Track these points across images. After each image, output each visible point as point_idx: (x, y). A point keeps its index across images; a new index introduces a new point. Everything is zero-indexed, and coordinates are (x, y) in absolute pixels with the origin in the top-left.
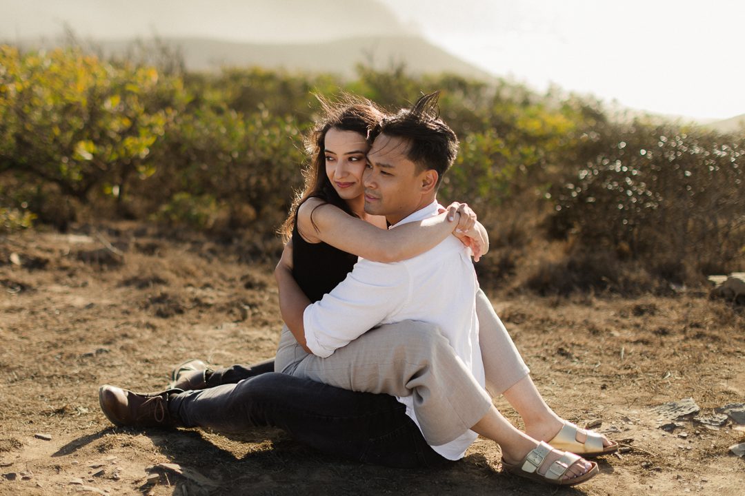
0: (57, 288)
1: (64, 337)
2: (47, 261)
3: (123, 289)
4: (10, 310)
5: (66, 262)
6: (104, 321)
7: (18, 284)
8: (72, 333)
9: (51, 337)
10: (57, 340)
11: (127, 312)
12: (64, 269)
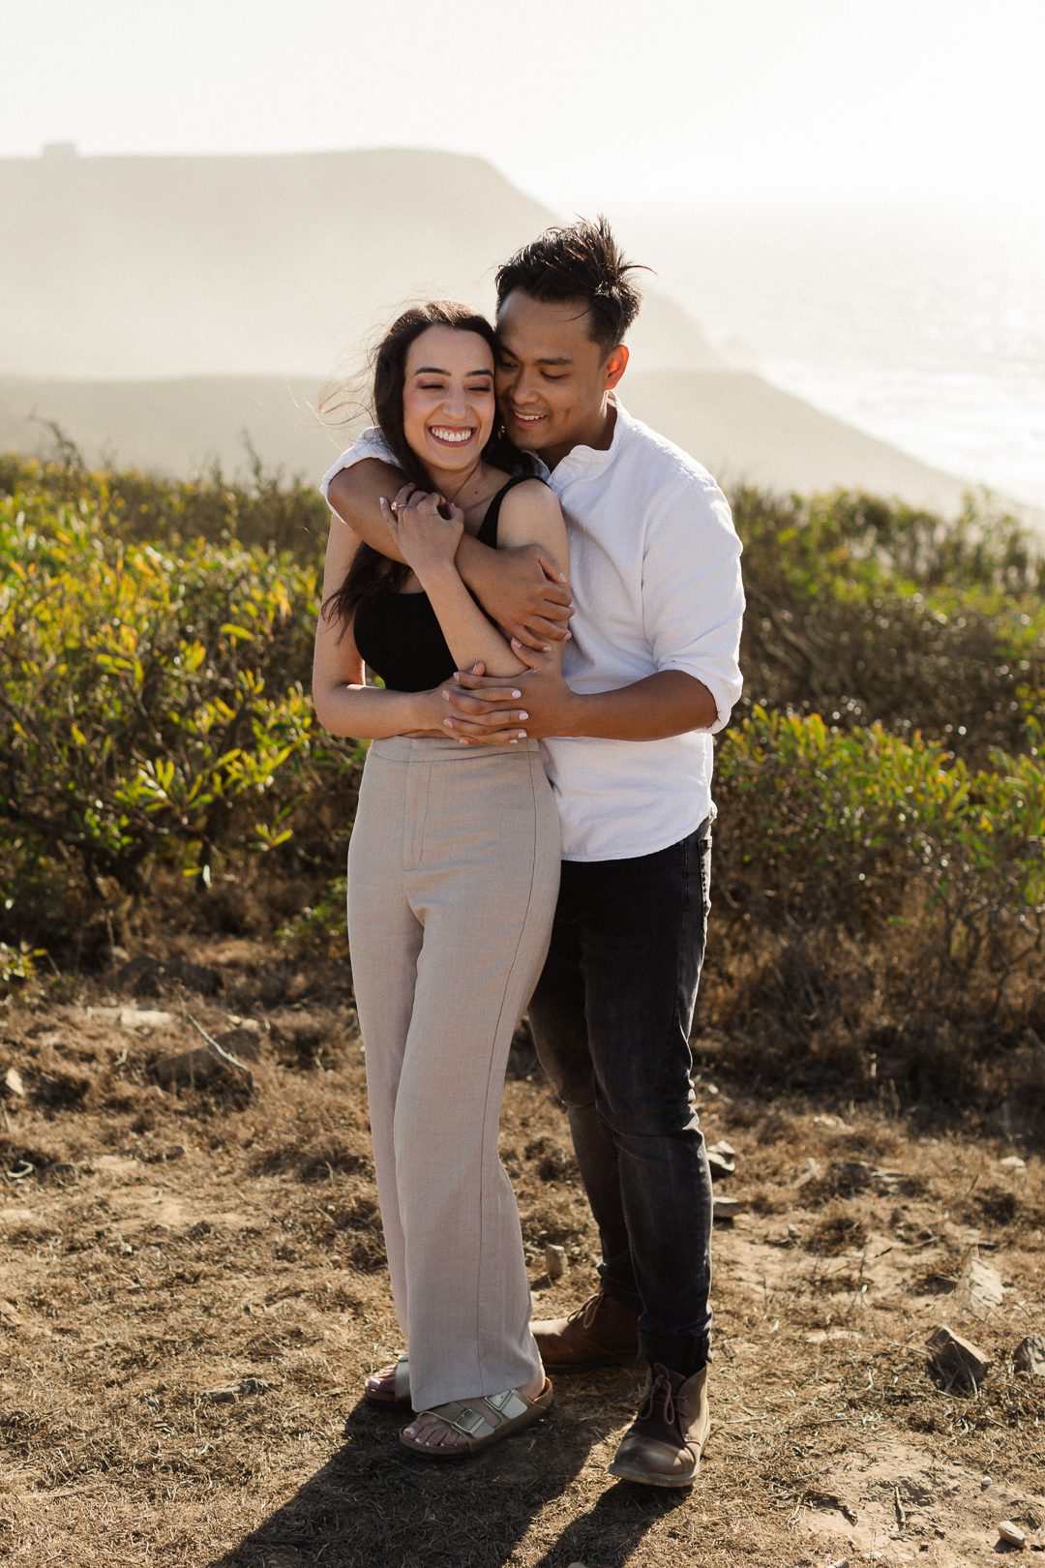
0: (113, 1165)
1: (156, 1330)
2: (85, 1085)
3: (268, 1182)
4: (22, 1238)
5: (125, 1089)
6: (240, 1280)
7: (29, 1155)
8: (173, 1319)
9: (125, 1331)
10: (142, 1340)
11: (285, 1254)
12: (123, 1106)
